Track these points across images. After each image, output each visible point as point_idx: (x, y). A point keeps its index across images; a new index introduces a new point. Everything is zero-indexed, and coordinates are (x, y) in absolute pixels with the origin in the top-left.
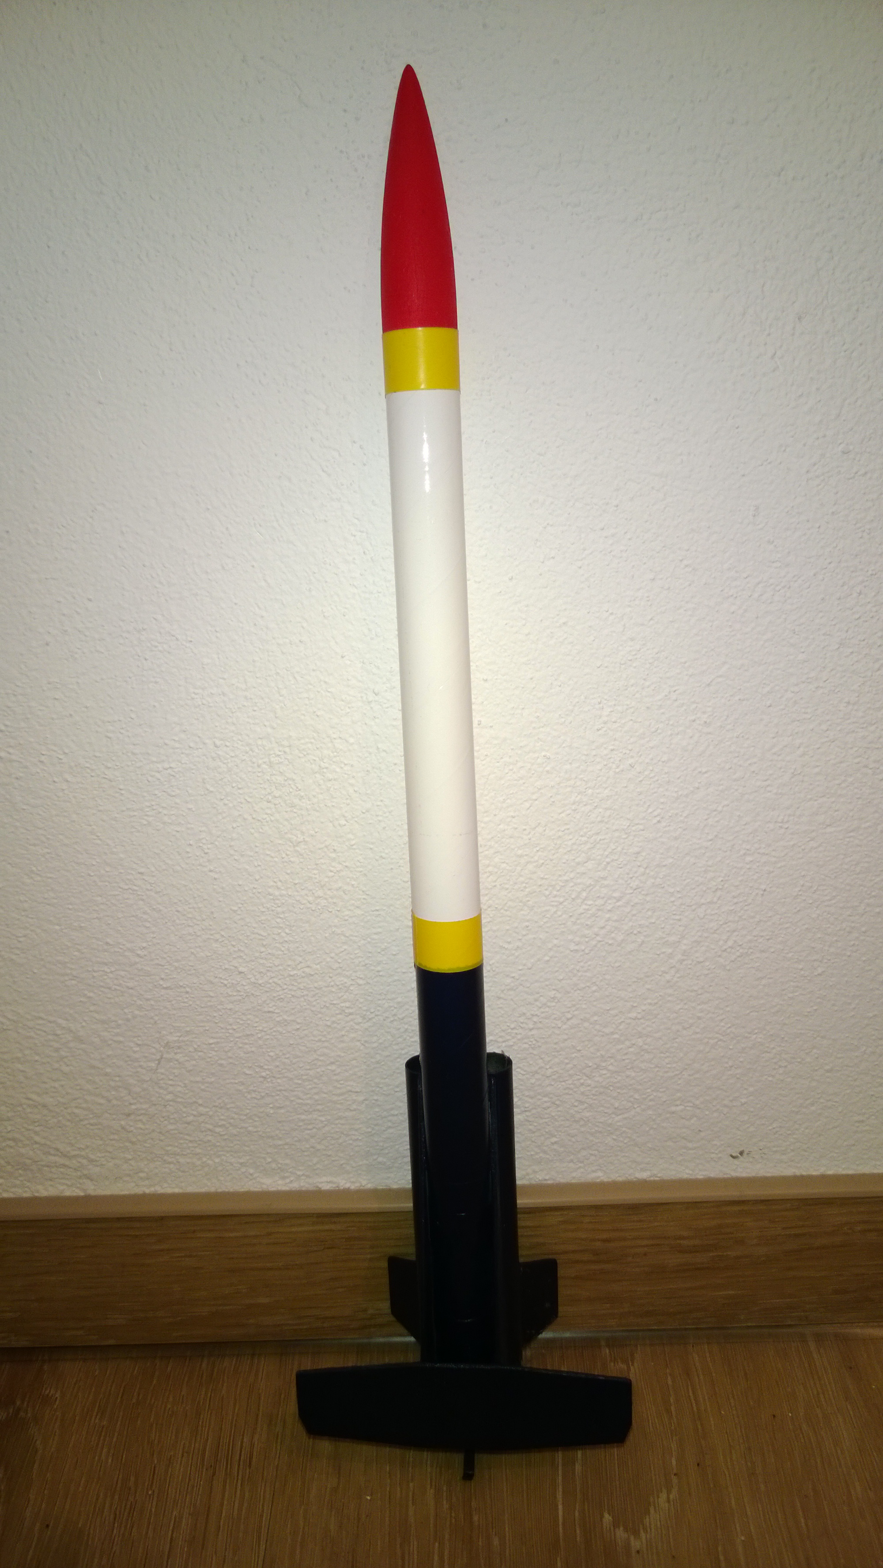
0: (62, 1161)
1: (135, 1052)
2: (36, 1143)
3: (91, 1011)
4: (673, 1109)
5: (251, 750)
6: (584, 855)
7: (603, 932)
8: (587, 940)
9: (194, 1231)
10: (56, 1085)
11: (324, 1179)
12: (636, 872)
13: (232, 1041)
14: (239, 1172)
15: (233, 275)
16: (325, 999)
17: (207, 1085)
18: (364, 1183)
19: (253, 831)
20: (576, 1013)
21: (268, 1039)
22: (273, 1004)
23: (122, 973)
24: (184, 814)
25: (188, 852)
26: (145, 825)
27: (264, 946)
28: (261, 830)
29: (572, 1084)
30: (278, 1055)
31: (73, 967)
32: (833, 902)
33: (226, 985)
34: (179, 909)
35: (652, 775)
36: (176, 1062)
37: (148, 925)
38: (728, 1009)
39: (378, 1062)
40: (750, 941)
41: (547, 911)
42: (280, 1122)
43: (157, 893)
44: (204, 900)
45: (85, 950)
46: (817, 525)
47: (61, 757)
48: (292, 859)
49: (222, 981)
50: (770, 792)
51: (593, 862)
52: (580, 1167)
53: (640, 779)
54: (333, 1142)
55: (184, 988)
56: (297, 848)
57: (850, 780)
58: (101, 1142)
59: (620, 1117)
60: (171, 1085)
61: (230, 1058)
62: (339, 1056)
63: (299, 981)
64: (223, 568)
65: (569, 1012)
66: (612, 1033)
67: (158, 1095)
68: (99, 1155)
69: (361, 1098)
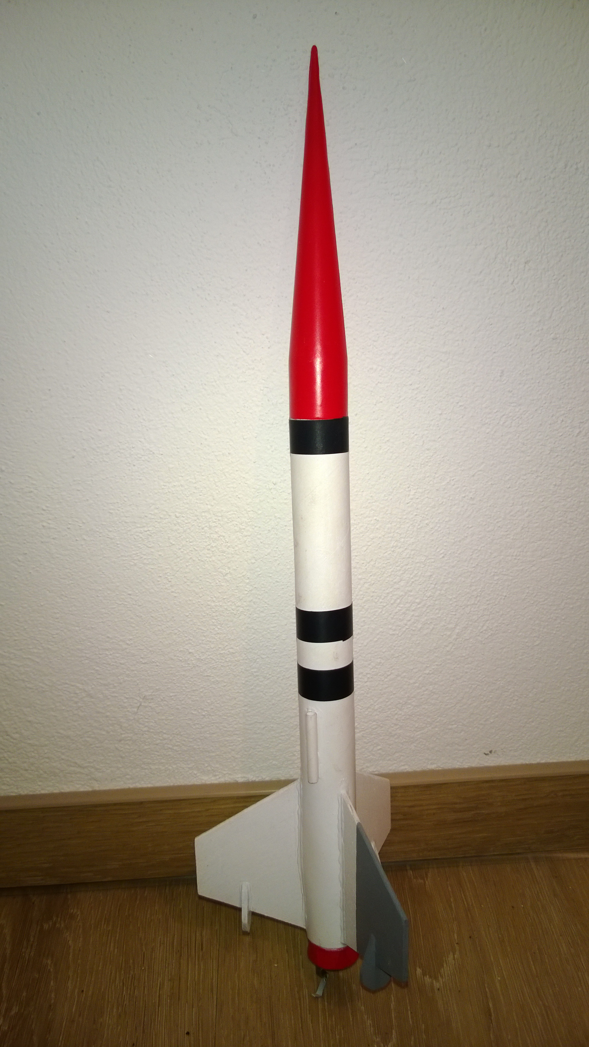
0: (78, 770)
1: (124, 703)
2: (63, 759)
3: (97, 679)
4: (450, 727)
5: (198, 519)
6: (398, 577)
7: (409, 623)
8: (400, 628)
9: (161, 810)
10: (76, 724)
11: (240, 775)
12: (429, 587)
13: (184, 694)
14: (188, 773)
15: (190, 236)
16: (242, 667)
17: (168, 721)
18: (264, 777)
19: (198, 567)
20: (393, 671)
21: (206, 692)
22: (210, 671)
23: (118, 655)
24: (157, 558)
25: (159, 581)
26: (133, 565)
27: (204, 636)
28: (203, 567)
29: (390, 714)
30: (212, 701)
31: (86, 652)
32: (546, 602)
33: (181, 660)
34: (153, 615)
35: (440, 529)
36: (150, 708)
37: (134, 625)
38: (483, 667)
39: (273, 704)
40: (497, 626)
41: (376, 611)
42: (213, 742)
43: (139, 606)
44: (168, 610)
45: (94, 642)
46: (538, 381)
47: (81, 525)
48: (223, 584)
49: (179, 658)
50: (509, 538)
51: (404, 582)
52: (395, 763)
53: (432, 532)
54: (246, 753)
55: (156, 663)
56: (226, 577)
57: (556, 530)
58: (103, 758)
59: (418, 733)
60: (147, 722)
61: (183, 704)
62: (250, 701)
63: (226, 657)
64: (182, 410)
65: (388, 671)
66: (415, 683)
67: (138, 728)
68: (102, 765)
69: (263, 726)
